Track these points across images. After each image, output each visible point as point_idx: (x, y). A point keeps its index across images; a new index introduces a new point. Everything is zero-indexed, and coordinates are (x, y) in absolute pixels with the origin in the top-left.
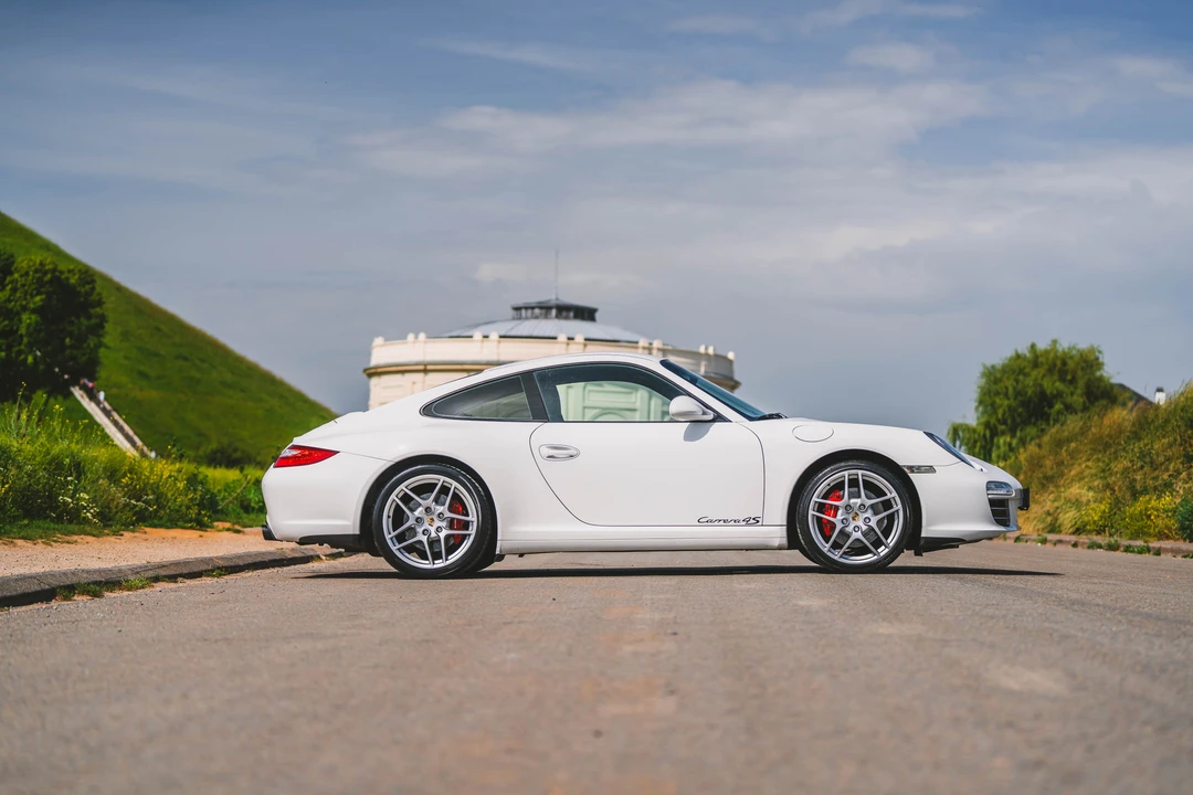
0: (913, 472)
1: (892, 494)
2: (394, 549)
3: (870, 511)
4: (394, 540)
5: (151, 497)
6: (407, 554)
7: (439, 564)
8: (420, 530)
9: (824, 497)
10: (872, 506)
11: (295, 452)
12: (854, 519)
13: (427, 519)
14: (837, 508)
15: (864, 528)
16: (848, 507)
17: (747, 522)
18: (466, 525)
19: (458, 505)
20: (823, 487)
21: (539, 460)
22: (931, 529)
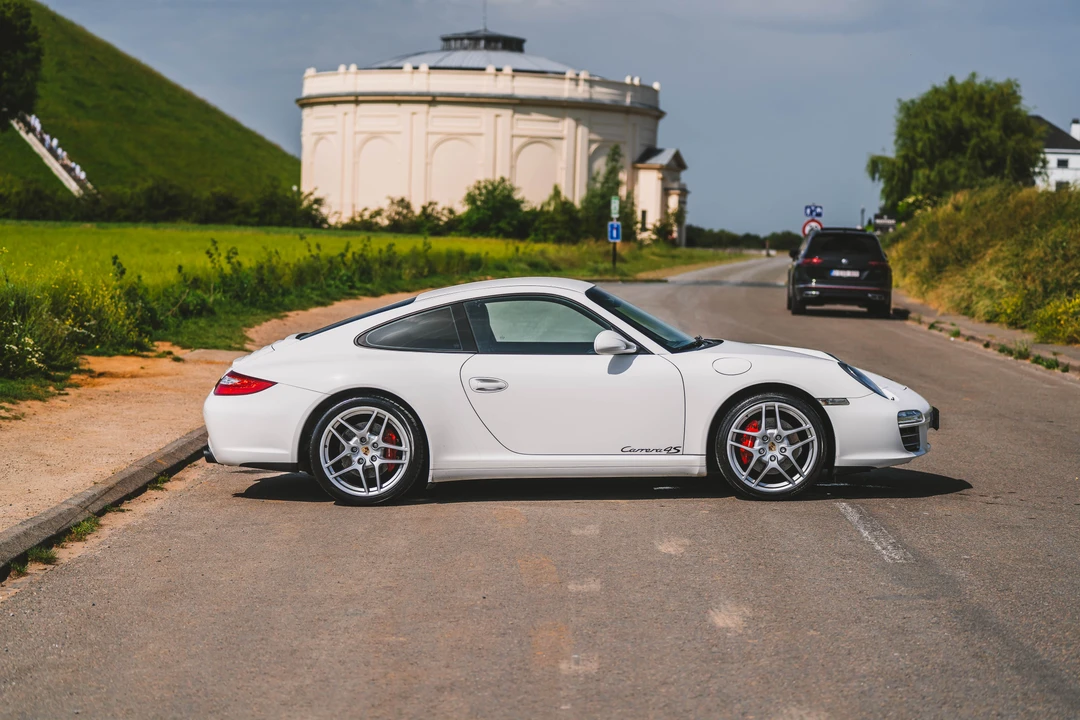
0: (827, 404)
1: (807, 425)
2: (330, 477)
3: (786, 441)
4: (331, 468)
5: (93, 322)
6: (343, 482)
7: (374, 492)
8: (356, 459)
9: (743, 427)
10: (788, 437)
11: (236, 381)
12: (770, 449)
13: (362, 448)
14: (754, 439)
15: (780, 457)
16: (765, 438)
17: (668, 451)
18: (399, 454)
19: (392, 436)
20: (741, 418)
21: (472, 395)
22: (844, 458)
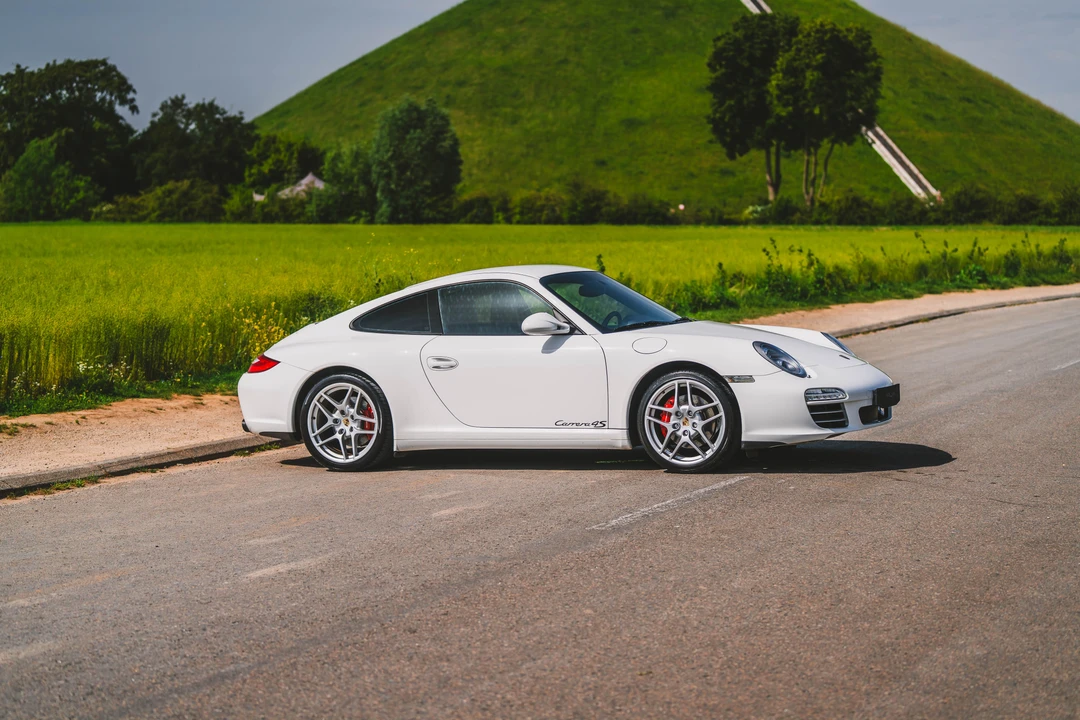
0: (733, 381)
1: (716, 401)
2: (317, 446)
3: (698, 417)
4: (319, 438)
6: (326, 450)
7: (352, 459)
8: (337, 430)
9: (662, 404)
10: (698, 412)
12: (684, 424)
13: (342, 420)
14: (670, 414)
15: (692, 432)
16: (678, 413)
17: (595, 425)
18: (371, 426)
20: (656, 395)
21: (428, 371)
22: (750, 434)
